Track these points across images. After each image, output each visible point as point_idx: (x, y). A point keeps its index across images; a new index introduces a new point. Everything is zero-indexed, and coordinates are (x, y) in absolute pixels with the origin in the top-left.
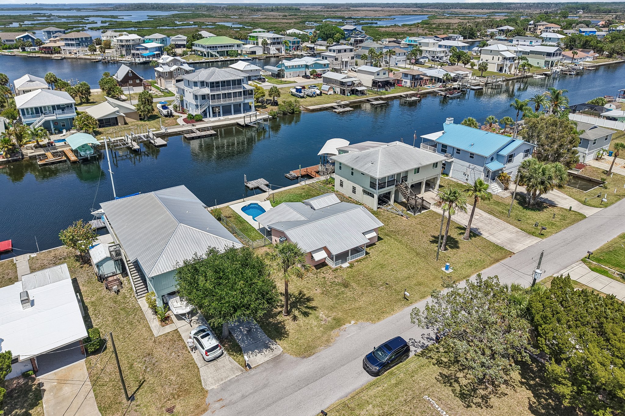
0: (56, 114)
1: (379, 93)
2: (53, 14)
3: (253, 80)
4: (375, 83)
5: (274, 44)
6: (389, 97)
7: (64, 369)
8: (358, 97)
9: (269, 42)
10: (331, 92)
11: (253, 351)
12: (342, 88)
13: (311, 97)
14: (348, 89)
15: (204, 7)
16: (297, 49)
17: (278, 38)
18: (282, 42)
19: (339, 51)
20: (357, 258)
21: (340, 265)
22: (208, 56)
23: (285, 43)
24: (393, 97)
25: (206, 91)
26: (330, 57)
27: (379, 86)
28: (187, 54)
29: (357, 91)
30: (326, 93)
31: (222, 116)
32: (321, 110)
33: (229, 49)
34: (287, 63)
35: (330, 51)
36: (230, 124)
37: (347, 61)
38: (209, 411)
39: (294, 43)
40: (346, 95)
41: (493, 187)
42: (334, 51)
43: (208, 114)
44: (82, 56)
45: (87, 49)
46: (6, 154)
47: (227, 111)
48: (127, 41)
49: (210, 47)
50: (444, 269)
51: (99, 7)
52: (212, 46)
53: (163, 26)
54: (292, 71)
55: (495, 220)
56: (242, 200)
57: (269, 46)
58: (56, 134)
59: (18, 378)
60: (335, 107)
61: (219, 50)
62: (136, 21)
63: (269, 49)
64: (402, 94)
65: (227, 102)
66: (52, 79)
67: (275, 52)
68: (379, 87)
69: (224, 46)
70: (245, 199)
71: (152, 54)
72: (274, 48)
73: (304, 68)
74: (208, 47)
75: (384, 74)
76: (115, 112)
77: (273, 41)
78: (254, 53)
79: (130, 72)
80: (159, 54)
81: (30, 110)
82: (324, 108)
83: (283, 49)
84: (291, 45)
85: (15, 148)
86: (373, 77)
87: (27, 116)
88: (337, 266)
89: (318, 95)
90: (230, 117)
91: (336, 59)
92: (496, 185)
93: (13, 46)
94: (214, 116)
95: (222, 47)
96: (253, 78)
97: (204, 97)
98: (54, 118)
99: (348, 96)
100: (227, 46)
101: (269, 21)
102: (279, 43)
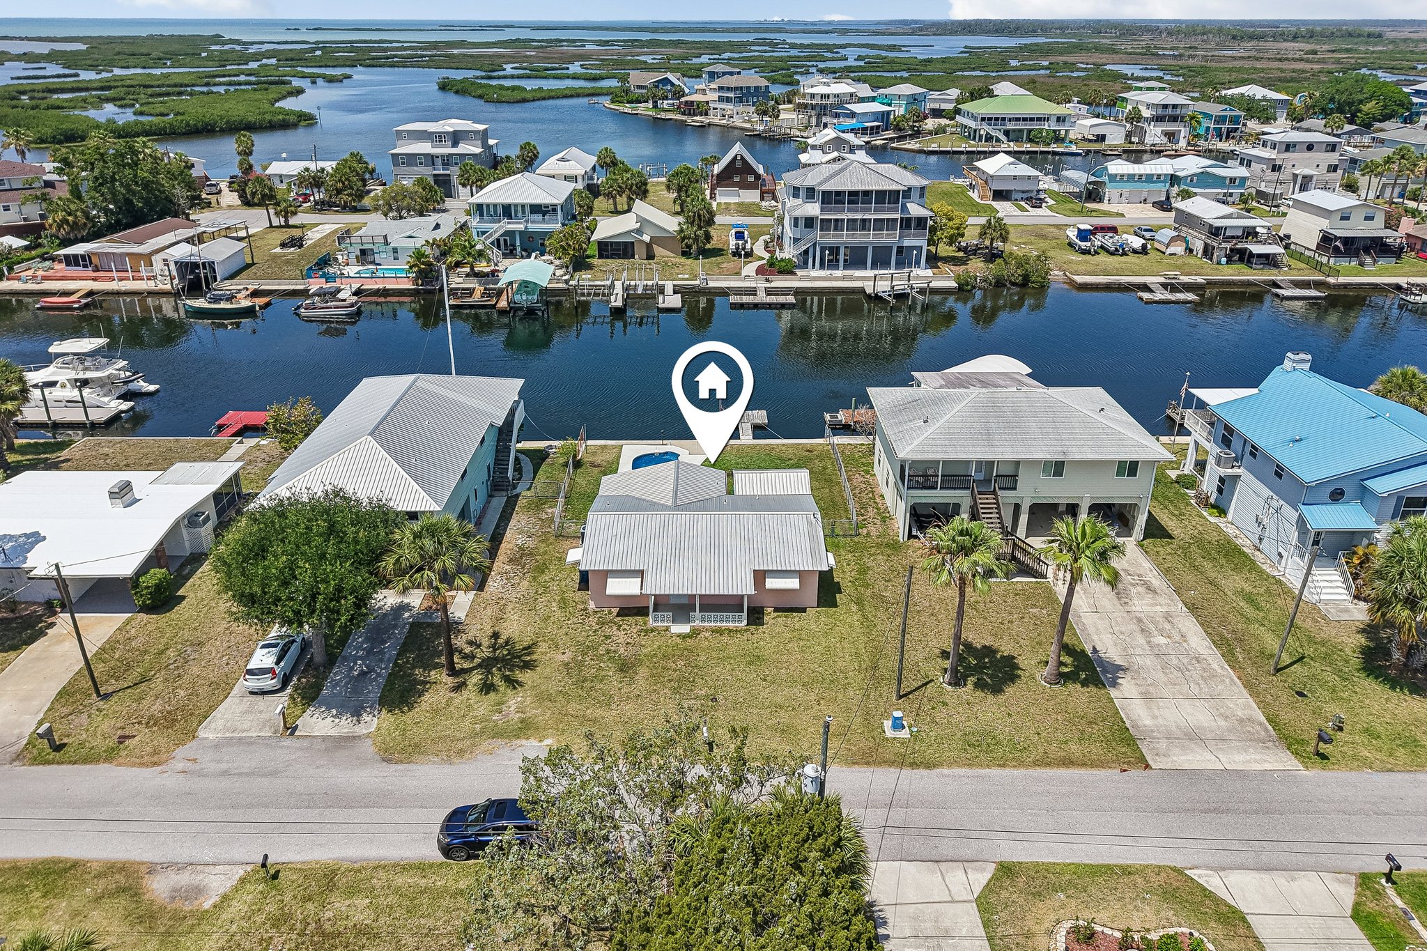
0: (527, 221)
1: (1325, 269)
2: (788, 41)
3: (1016, 200)
4: (1326, 241)
5: (1158, 119)
6: (1351, 284)
7: (96, 617)
8: (1250, 271)
9: (1146, 113)
10: (1179, 249)
11: (328, 709)
12: (1209, 241)
13: (1112, 254)
14: (1224, 245)
15: (1116, 28)
16: (1227, 137)
17: (1175, 106)
18: (1183, 117)
19: (1289, 147)
20: (718, 624)
21: (666, 624)
22: (980, 140)
23: (1192, 118)
24: (1368, 284)
25: (813, 209)
26: (1260, 160)
27: (1336, 249)
28: (944, 132)
29: (1251, 255)
30: (1163, 248)
31: (841, 268)
32: (1108, 288)
33: (1035, 126)
34: (1118, 167)
35: (1265, 144)
36: (847, 288)
37: (1311, 177)
38: (160, 768)
39: (1220, 120)
40: (1215, 260)
41: (1319, 578)
42: (1274, 146)
43: (810, 261)
44: (738, 122)
45: (753, 109)
46: (416, 279)
47: (856, 259)
48: (827, 96)
49: (990, 119)
50: (888, 724)
51: (884, 27)
52: (993, 116)
53: (973, 69)
54: (1126, 189)
55: (1215, 666)
56: (661, 442)
57: (1146, 125)
58: (522, 257)
59: (39, 604)
60: (1151, 286)
61: (1009, 126)
62: (925, 57)
63: (1143, 132)
64: (1402, 281)
65: (859, 238)
66: (608, 160)
67: (1157, 141)
68: (1337, 252)
69: (1025, 119)
70: (665, 442)
71: (860, 126)
72: (1159, 130)
73: (1164, 182)
74: (983, 119)
75: (1369, 218)
76: (632, 231)
77: (1160, 112)
78: (1101, 138)
79: (739, 158)
80: (878, 127)
81: (492, 209)
82: (1120, 284)
83: (1182, 135)
84: (1212, 126)
85: (431, 270)
86: (1324, 224)
87: (485, 218)
88: (659, 624)
89: (1135, 251)
90: (858, 273)
91: (1276, 168)
92: (1337, 578)
93: (643, 97)
94: (822, 266)
95: (1018, 119)
96: (1019, 196)
97: (809, 222)
98: (521, 227)
99: (1219, 263)
100: (1032, 119)
101: (1258, 65)
102: (1174, 119)
